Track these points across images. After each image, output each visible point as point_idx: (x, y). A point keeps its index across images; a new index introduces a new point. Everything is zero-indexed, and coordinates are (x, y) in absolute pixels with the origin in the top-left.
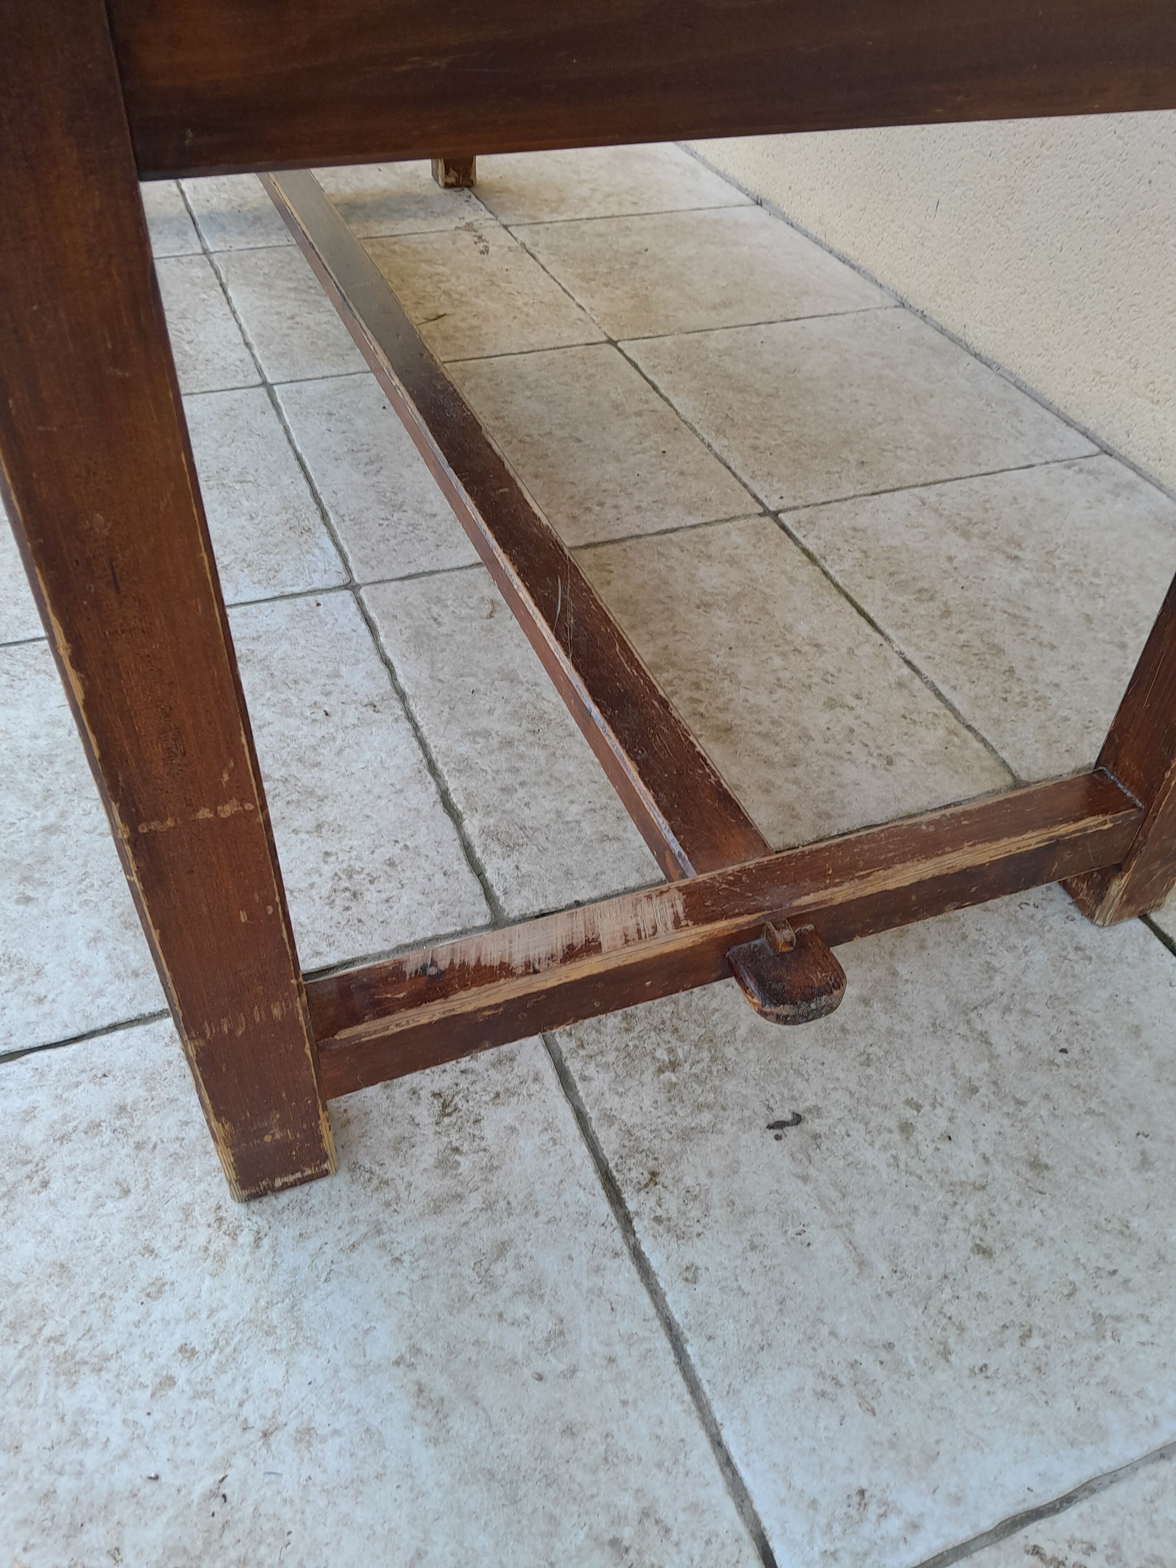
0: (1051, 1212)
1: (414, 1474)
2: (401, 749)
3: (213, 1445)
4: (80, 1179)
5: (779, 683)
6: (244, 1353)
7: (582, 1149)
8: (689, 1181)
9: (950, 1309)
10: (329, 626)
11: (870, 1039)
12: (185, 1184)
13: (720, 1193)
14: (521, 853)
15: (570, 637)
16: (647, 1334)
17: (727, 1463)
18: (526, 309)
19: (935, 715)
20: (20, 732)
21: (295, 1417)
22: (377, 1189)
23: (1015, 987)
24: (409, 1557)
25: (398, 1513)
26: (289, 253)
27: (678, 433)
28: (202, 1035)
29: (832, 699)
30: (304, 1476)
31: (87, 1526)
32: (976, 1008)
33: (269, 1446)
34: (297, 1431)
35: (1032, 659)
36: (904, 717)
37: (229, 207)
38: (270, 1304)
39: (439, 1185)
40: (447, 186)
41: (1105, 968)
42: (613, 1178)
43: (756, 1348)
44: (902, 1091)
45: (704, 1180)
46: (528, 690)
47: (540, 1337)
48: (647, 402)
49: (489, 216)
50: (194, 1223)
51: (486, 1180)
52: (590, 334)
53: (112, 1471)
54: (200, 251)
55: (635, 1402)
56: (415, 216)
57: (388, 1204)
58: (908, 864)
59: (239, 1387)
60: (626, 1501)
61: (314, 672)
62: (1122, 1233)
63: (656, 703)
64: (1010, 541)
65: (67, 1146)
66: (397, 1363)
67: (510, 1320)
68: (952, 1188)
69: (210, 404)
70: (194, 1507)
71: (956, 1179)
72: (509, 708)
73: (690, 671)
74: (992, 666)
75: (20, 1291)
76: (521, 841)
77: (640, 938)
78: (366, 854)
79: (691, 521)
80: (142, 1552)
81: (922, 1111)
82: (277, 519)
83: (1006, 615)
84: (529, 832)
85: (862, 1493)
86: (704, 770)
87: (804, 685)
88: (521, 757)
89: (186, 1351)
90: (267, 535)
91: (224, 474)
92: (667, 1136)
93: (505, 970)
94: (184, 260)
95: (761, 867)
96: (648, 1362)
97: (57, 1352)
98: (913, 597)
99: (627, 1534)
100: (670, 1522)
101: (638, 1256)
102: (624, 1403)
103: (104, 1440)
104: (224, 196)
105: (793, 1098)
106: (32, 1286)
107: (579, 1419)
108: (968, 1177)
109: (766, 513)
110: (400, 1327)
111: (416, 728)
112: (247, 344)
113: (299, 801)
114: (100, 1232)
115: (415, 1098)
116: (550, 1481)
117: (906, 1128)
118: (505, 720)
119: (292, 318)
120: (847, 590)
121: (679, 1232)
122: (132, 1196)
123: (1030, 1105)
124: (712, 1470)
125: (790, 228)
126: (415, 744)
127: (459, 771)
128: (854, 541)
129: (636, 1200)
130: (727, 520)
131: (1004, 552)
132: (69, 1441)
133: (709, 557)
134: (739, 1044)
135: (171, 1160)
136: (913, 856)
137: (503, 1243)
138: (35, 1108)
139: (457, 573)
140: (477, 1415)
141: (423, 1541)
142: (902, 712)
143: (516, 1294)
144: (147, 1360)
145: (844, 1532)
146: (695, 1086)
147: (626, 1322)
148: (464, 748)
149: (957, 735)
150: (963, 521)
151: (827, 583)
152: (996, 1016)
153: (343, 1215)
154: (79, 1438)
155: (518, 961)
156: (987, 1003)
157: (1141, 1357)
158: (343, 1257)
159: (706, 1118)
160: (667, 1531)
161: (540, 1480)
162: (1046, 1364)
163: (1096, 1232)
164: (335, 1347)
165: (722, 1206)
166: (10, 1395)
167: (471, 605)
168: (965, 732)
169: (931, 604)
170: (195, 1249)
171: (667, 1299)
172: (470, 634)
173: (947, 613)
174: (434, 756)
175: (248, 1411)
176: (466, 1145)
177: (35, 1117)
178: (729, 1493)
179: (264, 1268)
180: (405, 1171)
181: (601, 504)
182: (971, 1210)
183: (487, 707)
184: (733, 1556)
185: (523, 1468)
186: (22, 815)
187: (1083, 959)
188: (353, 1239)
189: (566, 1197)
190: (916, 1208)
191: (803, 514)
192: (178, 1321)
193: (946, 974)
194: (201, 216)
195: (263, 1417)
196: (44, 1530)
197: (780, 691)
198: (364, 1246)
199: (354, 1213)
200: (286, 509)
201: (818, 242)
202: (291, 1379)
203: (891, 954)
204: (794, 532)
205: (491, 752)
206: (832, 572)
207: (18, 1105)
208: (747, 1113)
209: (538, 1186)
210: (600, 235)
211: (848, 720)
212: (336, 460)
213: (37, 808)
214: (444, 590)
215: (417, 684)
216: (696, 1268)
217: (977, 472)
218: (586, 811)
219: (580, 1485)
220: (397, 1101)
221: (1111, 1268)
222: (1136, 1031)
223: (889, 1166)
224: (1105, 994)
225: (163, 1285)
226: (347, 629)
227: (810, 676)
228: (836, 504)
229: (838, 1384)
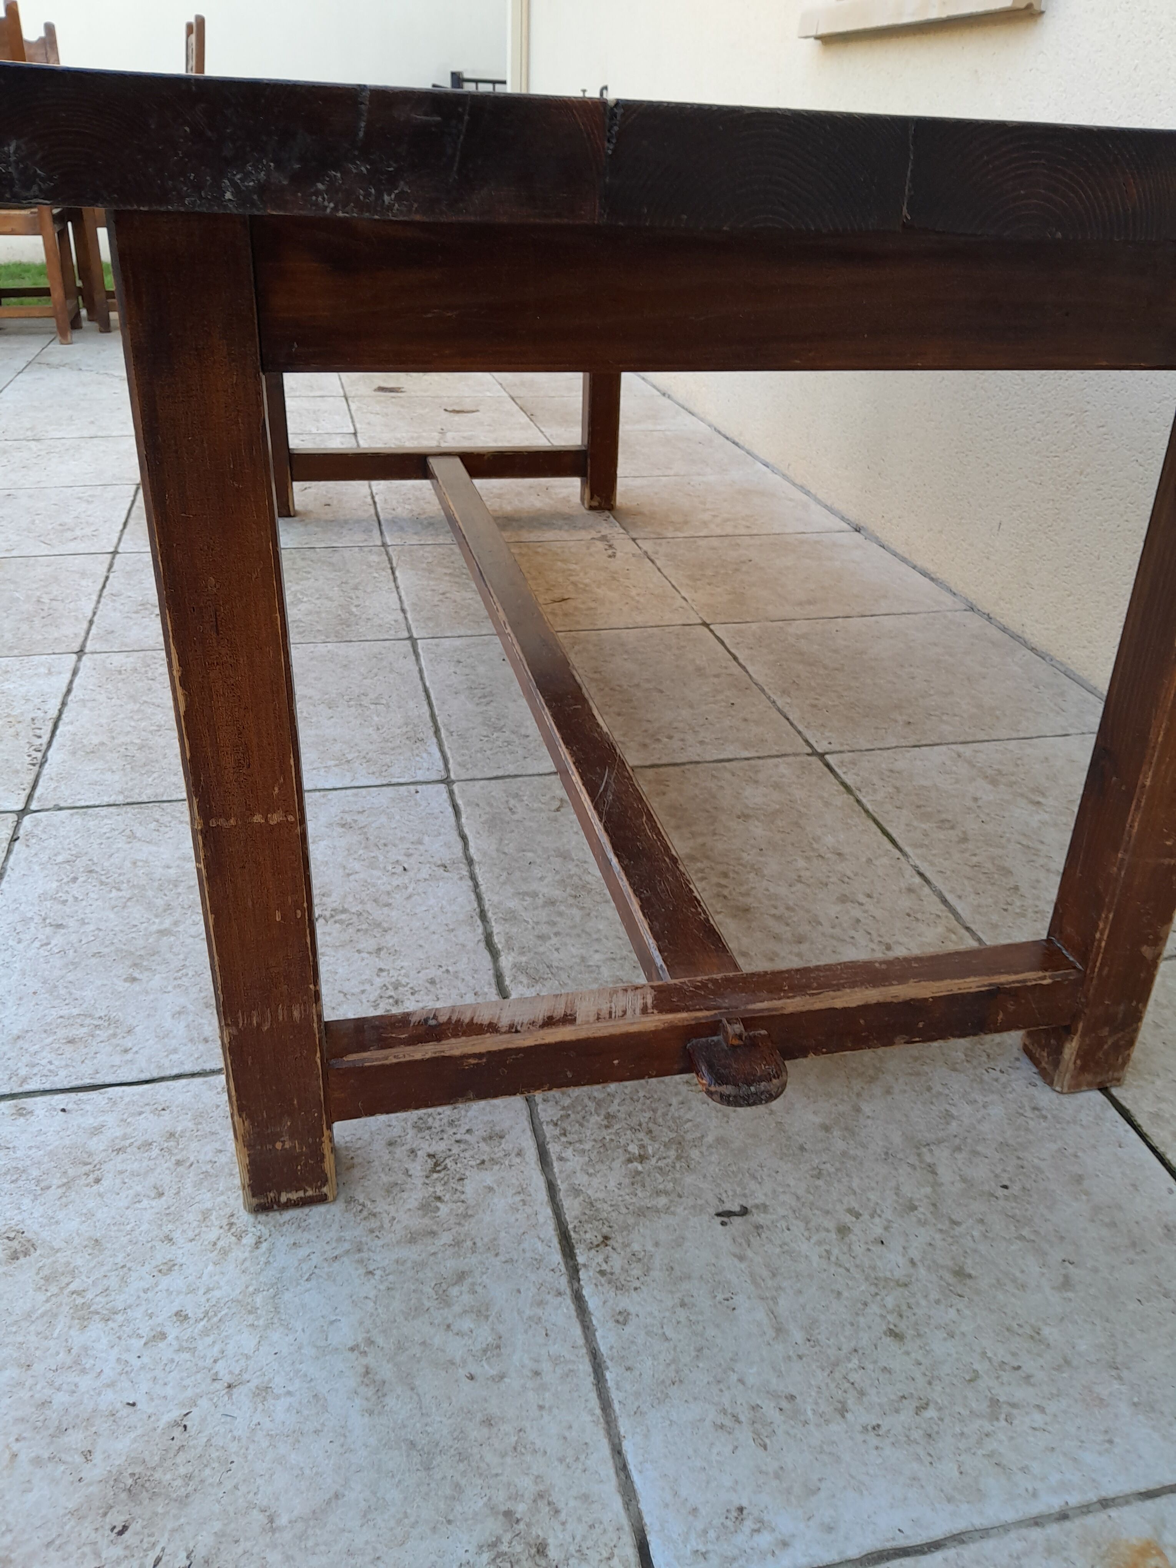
0: (967, 1312)
1: (348, 1434)
2: (460, 899)
3: (185, 1387)
4: (126, 1180)
5: (799, 879)
6: (227, 1323)
7: (547, 1212)
8: (636, 1247)
9: (854, 1377)
10: (422, 808)
11: (825, 1158)
12: (209, 1195)
13: (662, 1260)
14: (544, 985)
15: (606, 808)
16: (573, 1358)
17: (622, 1469)
18: (637, 598)
19: (938, 916)
20: (156, 863)
21: (258, 1377)
22: (365, 1219)
23: (969, 1132)
24: (327, 1497)
25: (326, 1462)
26: (451, 549)
27: (748, 691)
28: (236, 1024)
29: (845, 896)
30: (255, 1422)
31: (70, 1431)
32: (928, 1145)
33: (232, 1395)
34: (257, 1388)
35: (1038, 881)
36: (909, 915)
37: (410, 515)
38: (257, 1291)
39: (418, 1222)
40: (591, 508)
41: (1058, 1126)
42: (570, 1236)
43: (668, 1382)
44: (845, 1201)
45: (650, 1248)
46: (577, 865)
47: (479, 1347)
48: (726, 668)
49: (622, 531)
50: (209, 1224)
51: (459, 1224)
52: (688, 618)
53: (99, 1394)
54: (379, 543)
55: (550, 1408)
56: (560, 529)
57: (372, 1231)
58: (856, 989)
59: (216, 1348)
60: (526, 1484)
61: (402, 839)
62: (1032, 1337)
63: (667, 860)
64: (1038, 790)
65: (121, 1156)
66: (352, 1349)
67: (455, 1332)
68: (876, 1281)
69: (363, 649)
70: (159, 1431)
71: (881, 1275)
72: (558, 877)
73: (721, 863)
74: (999, 883)
75: (59, 1255)
76: (546, 976)
77: (610, 1017)
78: (413, 973)
79: (746, 754)
80: (109, 1456)
81: (861, 1218)
82: (399, 731)
83: (1019, 846)
84: (554, 970)
85: (741, 1509)
86: (696, 907)
87: (821, 883)
88: (561, 914)
89: (181, 1316)
90: (387, 741)
91: (363, 697)
92: (624, 1211)
93: (492, 1028)
94: (366, 549)
95: (727, 980)
96: (569, 1379)
97: (77, 1303)
98: (935, 825)
99: (521, 1509)
100: (561, 1505)
101: (578, 1299)
102: (541, 1408)
103: (99, 1371)
104: (407, 506)
105: (745, 1196)
106: (69, 1253)
107: (499, 1414)
108: (893, 1275)
109: (814, 753)
110: (361, 1323)
111: (476, 886)
112: (403, 611)
113: (367, 930)
114: (132, 1220)
115: (412, 1156)
116: (462, 1457)
117: (843, 1231)
118: (553, 885)
119: (443, 594)
120: (875, 815)
121: (618, 1284)
122: (164, 1198)
123: (964, 1226)
124: (608, 1470)
125: (882, 549)
126: (473, 896)
127: (505, 920)
128: (890, 779)
129: (585, 1256)
130: (777, 756)
131: (1027, 798)
132: (71, 1367)
133: (756, 782)
134: (704, 1149)
135: (202, 1176)
136: (862, 984)
137: (463, 1273)
138: (103, 1126)
139: (537, 778)
140: (411, 1398)
141: (342, 1486)
142: (908, 911)
143: (465, 1312)
144: (147, 1318)
145: (718, 1538)
146: (657, 1175)
147: (556, 1346)
148: (513, 904)
149: (954, 933)
150: (993, 772)
151: (857, 808)
152: (946, 1153)
153: (333, 1234)
154: (79, 1367)
155: (504, 1023)
156: (939, 1142)
157: (1031, 1439)
158: (325, 1264)
159: (662, 1201)
160: (557, 1512)
161: (454, 1456)
162: (938, 1433)
163: (1007, 1333)
164: (303, 1330)
165: (661, 1270)
166: (32, 1328)
167: (543, 801)
168: (963, 931)
169: (951, 832)
170: (206, 1243)
171: (597, 1334)
172: (538, 822)
173: (964, 839)
174: (486, 907)
175: (220, 1367)
176: (447, 1196)
177: (101, 1132)
178: (619, 1492)
179: (258, 1264)
180: (392, 1209)
181: (670, 737)
182: (890, 1302)
183: (539, 875)
184: (612, 1540)
185: (442, 1444)
186: (144, 920)
187: (1038, 1117)
188: (337, 1253)
189: (526, 1245)
190: (839, 1294)
191: (847, 756)
192: (179, 1293)
193: (906, 1116)
194: (387, 520)
195: (231, 1373)
196: (36, 1428)
197: (799, 886)
198: (345, 1259)
199: (342, 1234)
200: (407, 724)
201: (904, 560)
202: (261, 1348)
203: (859, 1095)
204: (836, 769)
205: (536, 908)
206: (864, 801)
207: (91, 1122)
208: (699, 1202)
209: (503, 1234)
210: (714, 549)
211: (857, 912)
212: (456, 693)
213: (157, 916)
214: (523, 789)
215: (485, 854)
216: (629, 1314)
217: (1015, 735)
218: (608, 959)
219: (488, 1465)
220: (396, 1156)
221: (1016, 1364)
222: (1079, 1179)
223: (820, 1257)
224: (1054, 1147)
225: (174, 1265)
226: (436, 811)
227: (829, 877)
228: (879, 752)
229: (737, 1421)
